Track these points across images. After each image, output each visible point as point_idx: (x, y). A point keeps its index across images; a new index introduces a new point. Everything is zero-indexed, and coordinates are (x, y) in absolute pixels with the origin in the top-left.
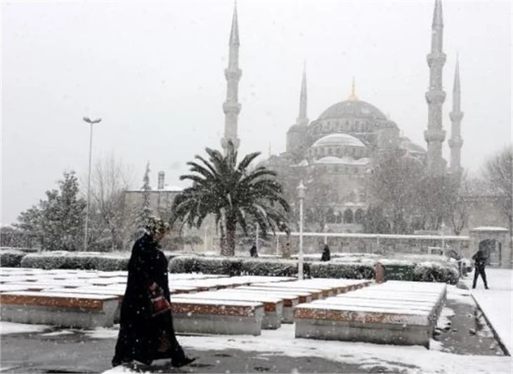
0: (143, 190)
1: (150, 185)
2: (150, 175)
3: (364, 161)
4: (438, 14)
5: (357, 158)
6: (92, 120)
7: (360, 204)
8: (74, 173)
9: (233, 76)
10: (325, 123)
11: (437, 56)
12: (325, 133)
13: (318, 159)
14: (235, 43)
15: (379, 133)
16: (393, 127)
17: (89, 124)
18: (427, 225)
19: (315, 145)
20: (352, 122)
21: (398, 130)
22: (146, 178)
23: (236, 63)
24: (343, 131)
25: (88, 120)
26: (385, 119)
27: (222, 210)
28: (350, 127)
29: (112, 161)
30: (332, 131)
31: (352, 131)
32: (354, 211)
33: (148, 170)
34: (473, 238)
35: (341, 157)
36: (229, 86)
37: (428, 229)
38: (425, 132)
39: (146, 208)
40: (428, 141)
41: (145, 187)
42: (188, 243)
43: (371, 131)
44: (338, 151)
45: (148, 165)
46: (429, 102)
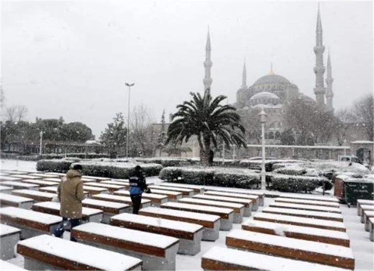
0: (161, 123)
1: (165, 120)
2: (165, 115)
3: (279, 106)
4: (319, 25)
5: (275, 105)
6: (130, 84)
7: (277, 129)
8: (121, 113)
9: (208, 65)
10: (256, 87)
11: (319, 47)
12: (257, 92)
13: (253, 106)
14: (208, 49)
15: (287, 91)
16: (295, 88)
17: (128, 87)
18: (318, 140)
19: (251, 99)
20: (271, 86)
21: (298, 89)
22: (163, 117)
23: (210, 59)
24: (266, 91)
25: (128, 85)
26: (290, 84)
27: (202, 133)
28: (270, 89)
29: (142, 107)
30: (261, 91)
31: (272, 91)
32: (274, 132)
33: (164, 113)
34: (353, 148)
35: (266, 104)
36: (206, 71)
37: (319, 142)
38: (314, 89)
39: (162, 132)
40: (316, 93)
41: (163, 121)
42: (184, 151)
43: (283, 90)
44: (264, 101)
45: (164, 110)
46: (316, 72)
